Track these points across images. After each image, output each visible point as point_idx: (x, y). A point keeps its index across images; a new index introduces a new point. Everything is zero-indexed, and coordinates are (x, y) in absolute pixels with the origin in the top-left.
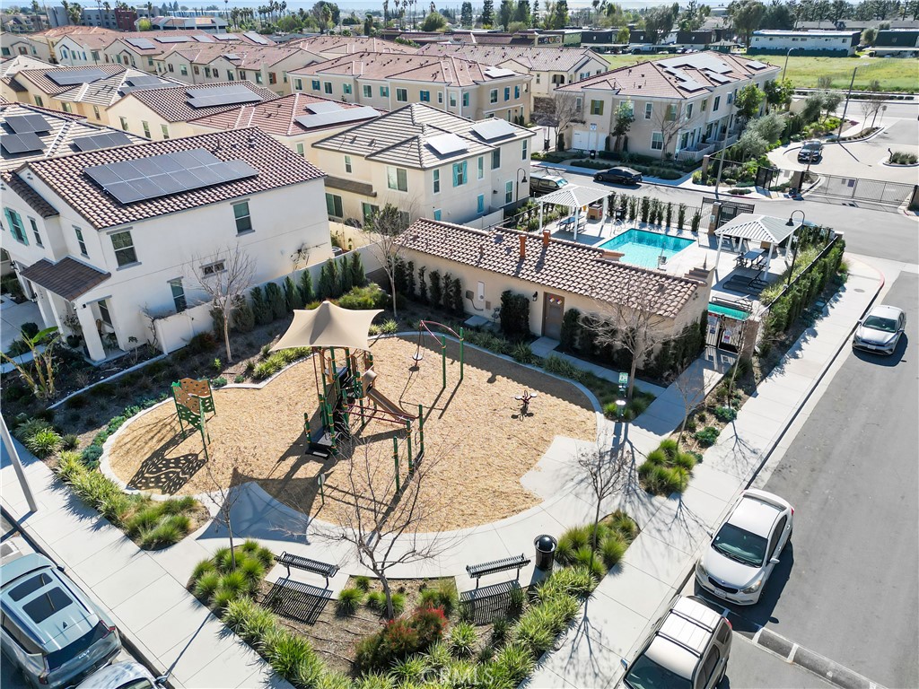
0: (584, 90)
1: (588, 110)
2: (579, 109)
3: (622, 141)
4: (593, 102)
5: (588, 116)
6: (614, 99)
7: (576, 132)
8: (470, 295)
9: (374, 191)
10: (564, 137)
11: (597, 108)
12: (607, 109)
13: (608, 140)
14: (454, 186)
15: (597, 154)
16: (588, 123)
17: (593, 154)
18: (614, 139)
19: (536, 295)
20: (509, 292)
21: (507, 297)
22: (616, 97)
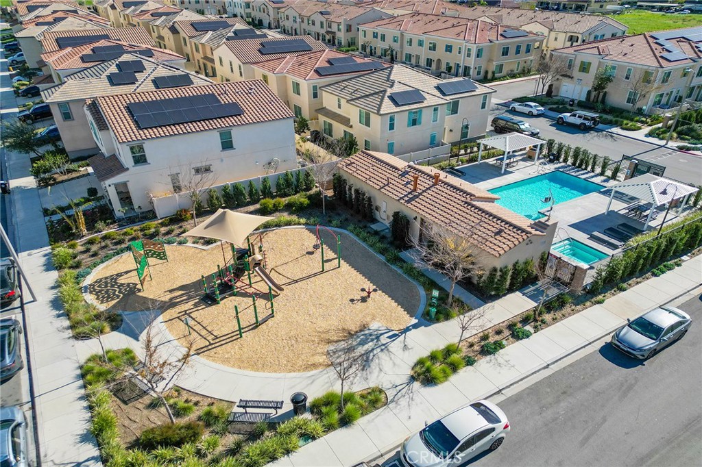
0: (575, 53)
1: (577, 68)
2: (570, 66)
3: (601, 94)
4: (583, 63)
5: (576, 73)
6: (600, 62)
7: (564, 84)
8: (377, 208)
9: (351, 124)
10: (554, 87)
11: (585, 68)
12: (593, 70)
13: (589, 93)
14: (408, 126)
15: (576, 102)
16: (575, 78)
17: (571, 103)
18: (594, 94)
19: (415, 218)
20: (399, 212)
21: (396, 215)
22: (601, 60)
